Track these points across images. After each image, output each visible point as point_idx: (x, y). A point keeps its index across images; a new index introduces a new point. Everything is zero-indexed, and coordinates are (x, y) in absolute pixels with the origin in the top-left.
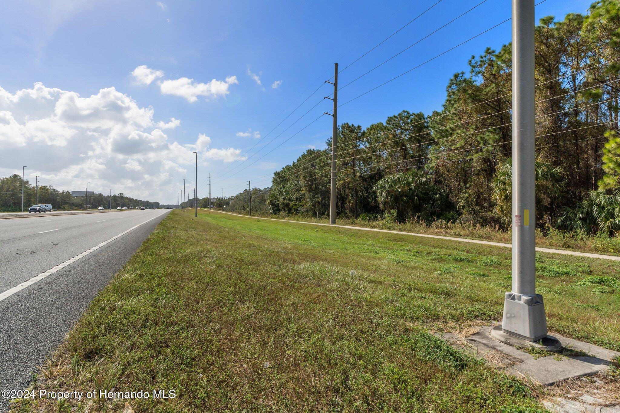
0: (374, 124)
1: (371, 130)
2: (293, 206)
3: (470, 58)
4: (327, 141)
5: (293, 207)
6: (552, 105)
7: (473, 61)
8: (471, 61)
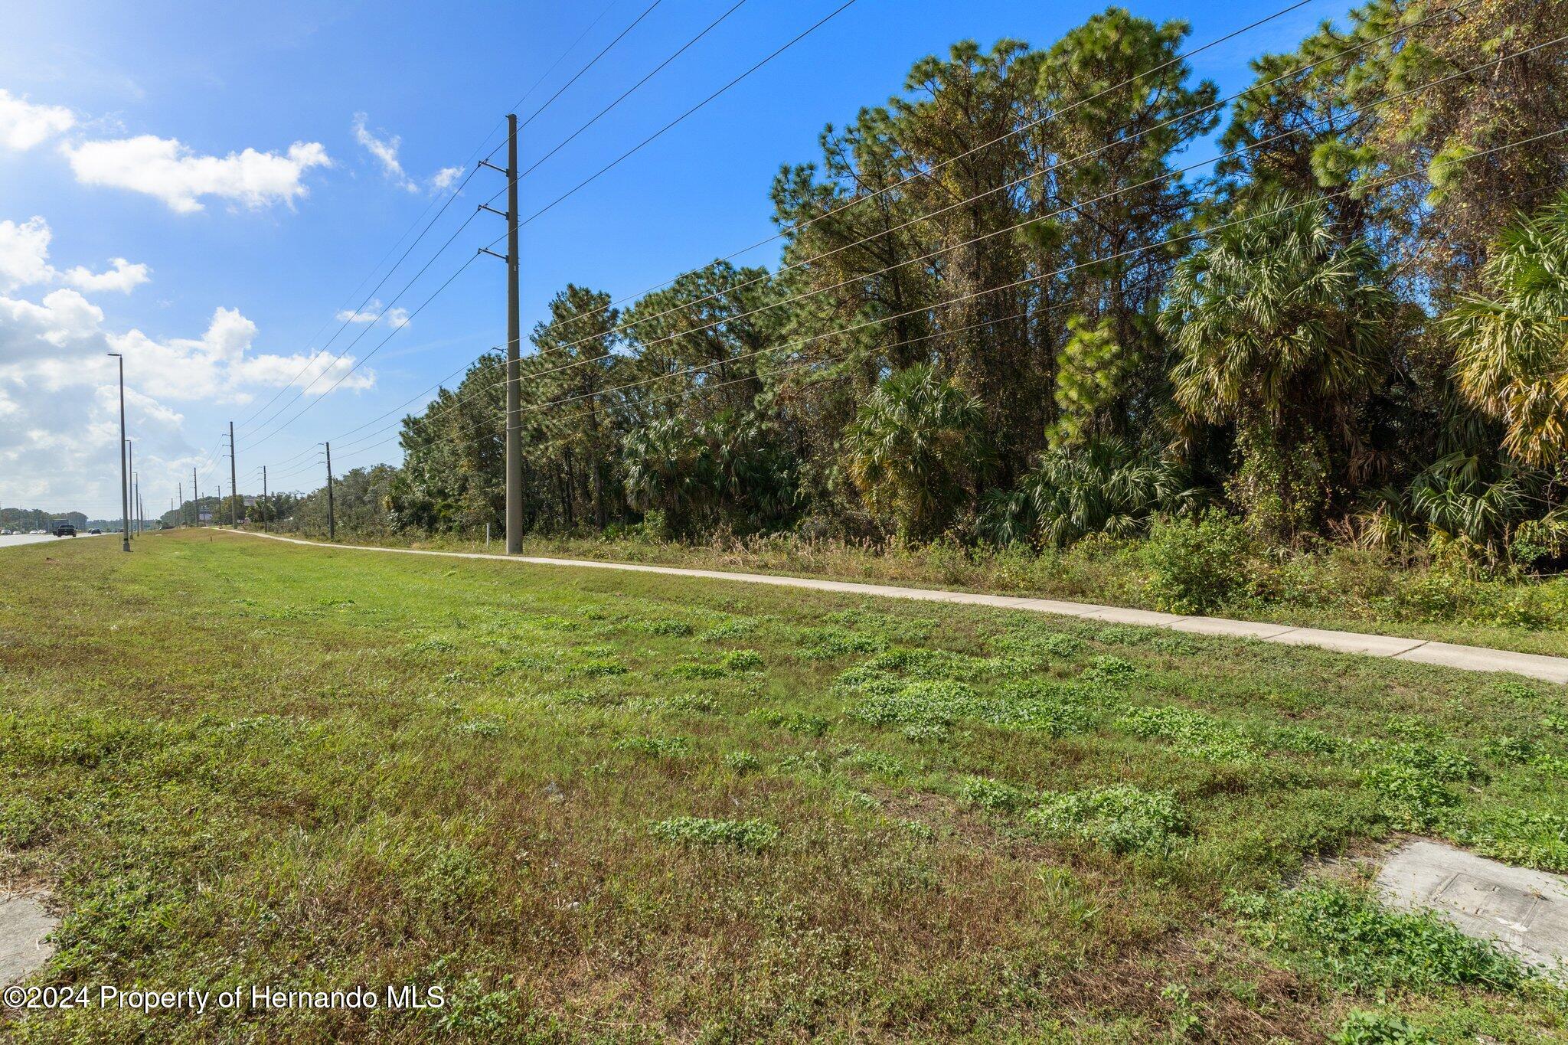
0: (653, 291)
1: (647, 306)
2: (440, 511)
3: (822, 130)
4: (532, 332)
5: (442, 514)
6: (978, 252)
7: (829, 139)
8: (824, 138)
